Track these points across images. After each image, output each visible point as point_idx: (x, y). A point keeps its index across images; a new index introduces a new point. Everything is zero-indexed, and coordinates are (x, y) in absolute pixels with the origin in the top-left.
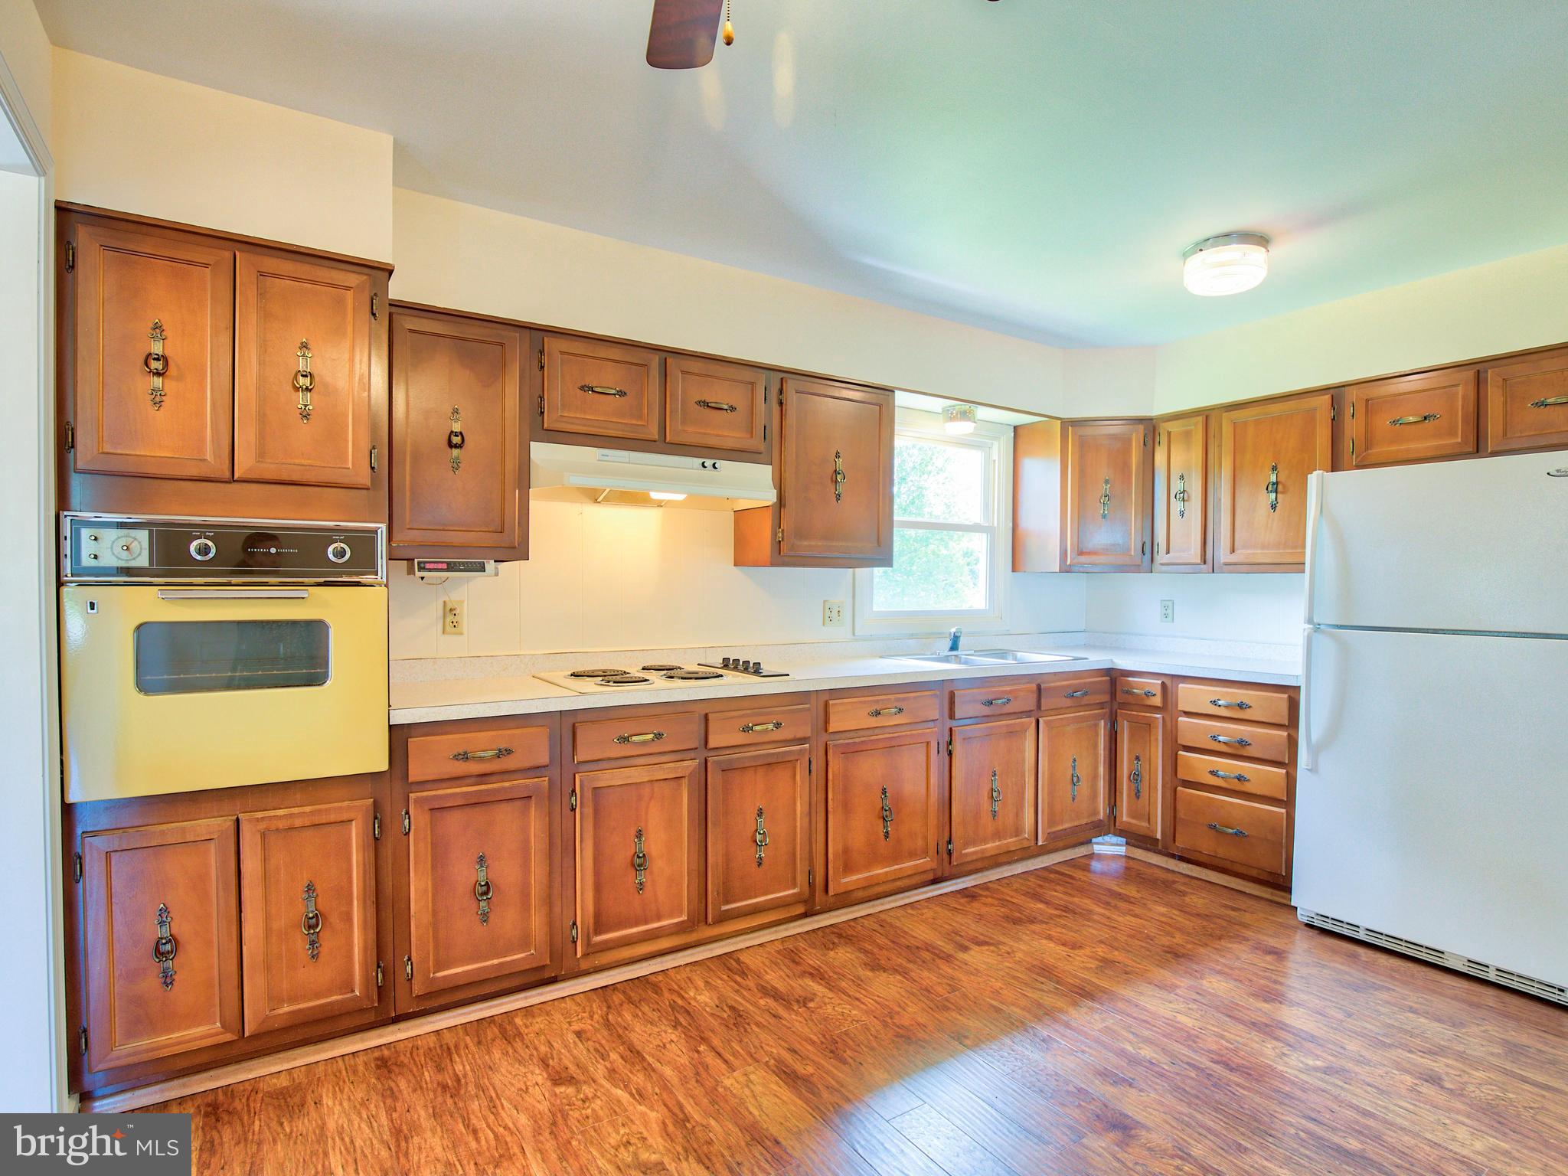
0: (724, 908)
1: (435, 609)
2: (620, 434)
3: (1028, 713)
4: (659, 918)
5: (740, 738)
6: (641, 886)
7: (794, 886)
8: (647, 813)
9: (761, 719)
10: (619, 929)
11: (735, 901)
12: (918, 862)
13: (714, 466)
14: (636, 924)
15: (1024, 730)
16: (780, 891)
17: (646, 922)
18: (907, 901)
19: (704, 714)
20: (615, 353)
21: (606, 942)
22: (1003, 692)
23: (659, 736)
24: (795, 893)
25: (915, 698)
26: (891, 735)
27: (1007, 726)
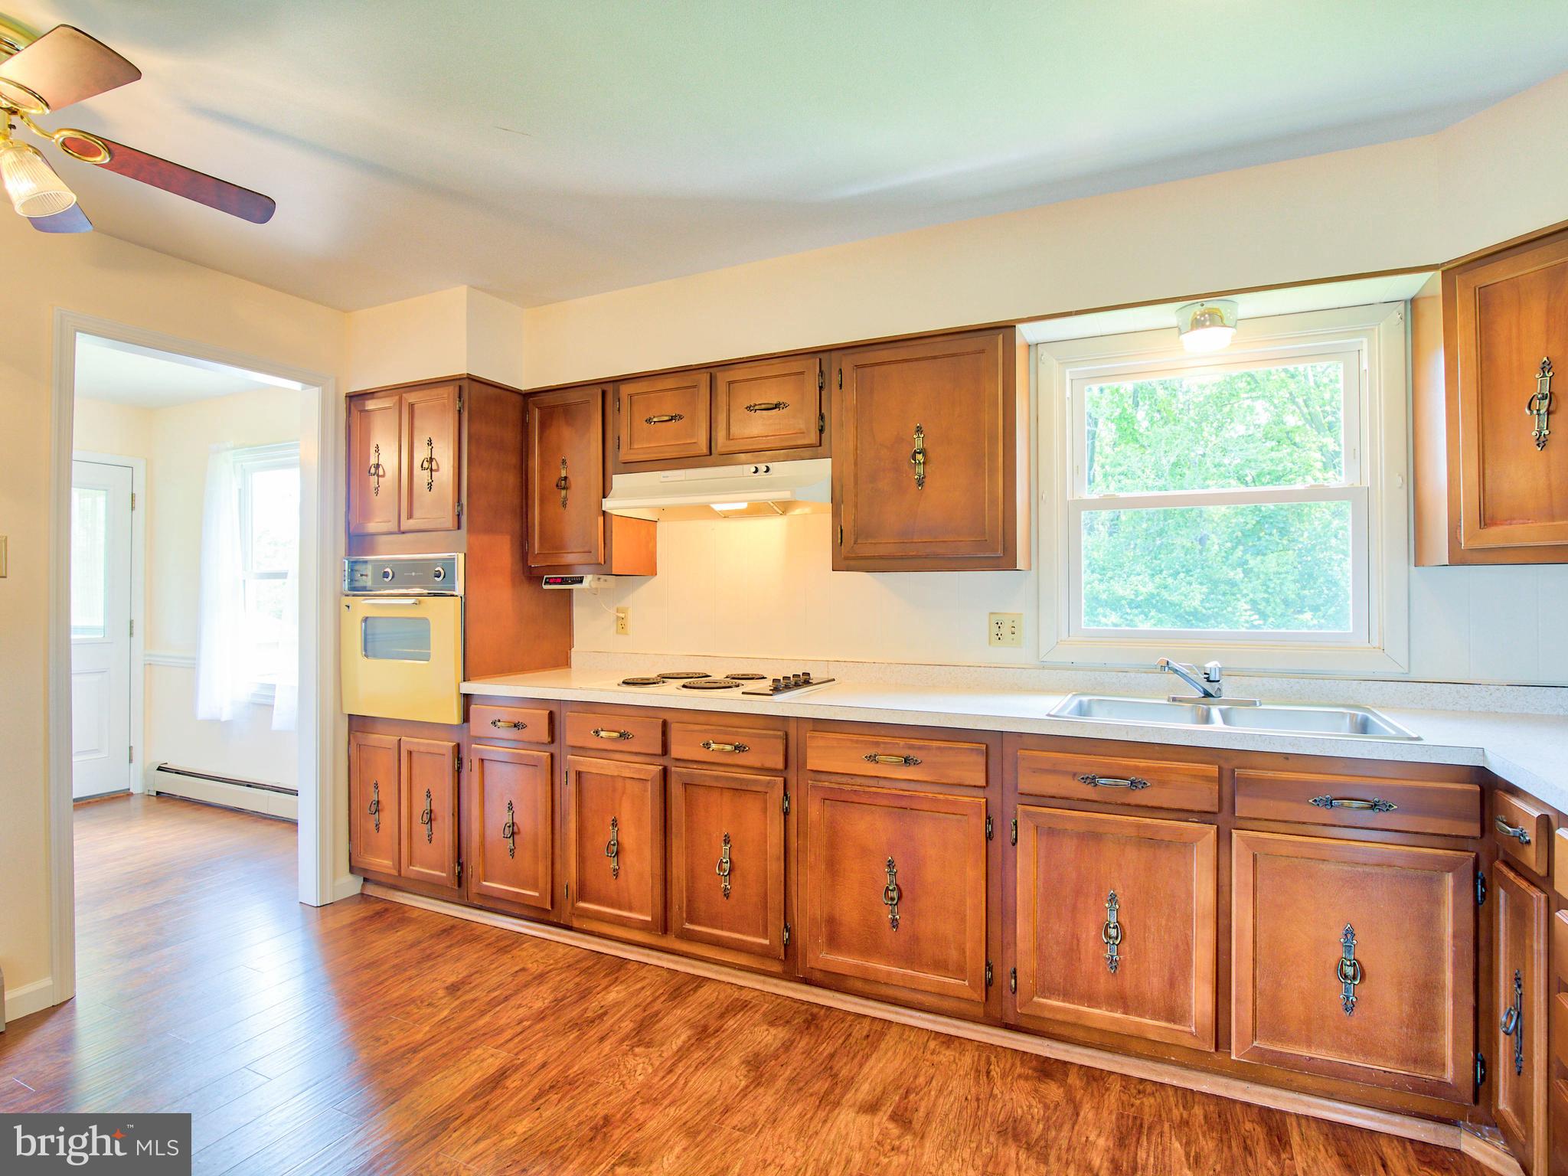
0: (688, 926)
1: (612, 612)
3: (1204, 816)
4: (631, 909)
5: (701, 755)
6: (616, 873)
7: (765, 935)
8: (620, 805)
9: (722, 738)
10: (599, 904)
11: (699, 924)
12: (947, 980)
13: (768, 470)
14: (612, 906)
15: (1185, 846)
16: (749, 934)
17: (620, 908)
18: (952, 1031)
19: (665, 723)
20: (670, 383)
21: (586, 910)
22: (1127, 767)
23: (623, 736)
24: (762, 945)
25: (939, 748)
26: (901, 793)
27: (1139, 826)
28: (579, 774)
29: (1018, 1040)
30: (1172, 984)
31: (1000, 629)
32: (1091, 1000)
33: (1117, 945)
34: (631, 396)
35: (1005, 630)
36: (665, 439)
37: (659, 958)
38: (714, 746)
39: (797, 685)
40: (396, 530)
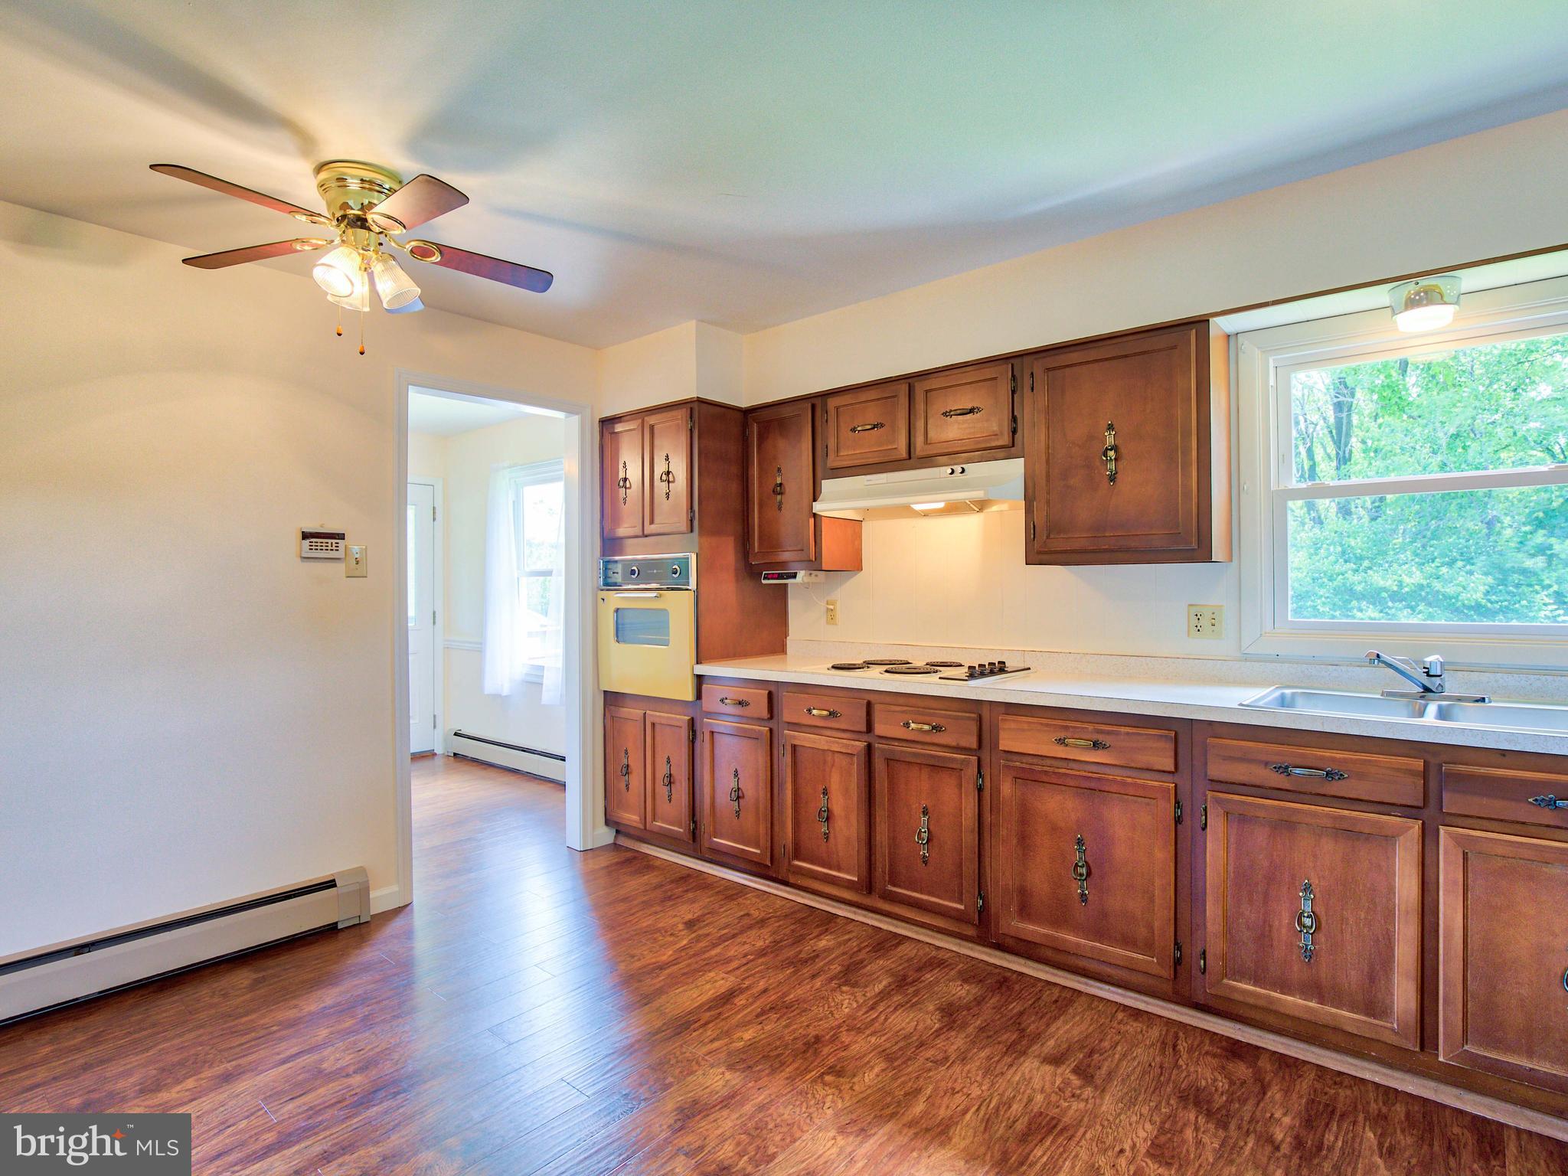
0: (890, 888)
1: (823, 605)
2: (876, 460)
3: (1409, 811)
4: (839, 869)
5: (899, 732)
6: (827, 836)
7: (960, 901)
8: (830, 776)
9: (921, 718)
10: (812, 863)
11: (900, 886)
12: (1135, 955)
13: (963, 471)
14: (823, 866)
15: (1388, 839)
16: (944, 900)
17: (830, 869)
19: (869, 703)
20: (873, 394)
21: (801, 868)
22: (1322, 758)
23: (832, 714)
24: (958, 910)
25: (1128, 734)
26: (1090, 775)
27: (1335, 818)
28: (794, 747)
29: (1209, 1021)
30: (1372, 978)
31: (1200, 621)
32: (1285, 987)
33: (1312, 934)
34: (837, 408)
35: (1205, 622)
36: (867, 446)
37: (865, 916)
38: (913, 725)
39: (992, 673)
40: (641, 534)
